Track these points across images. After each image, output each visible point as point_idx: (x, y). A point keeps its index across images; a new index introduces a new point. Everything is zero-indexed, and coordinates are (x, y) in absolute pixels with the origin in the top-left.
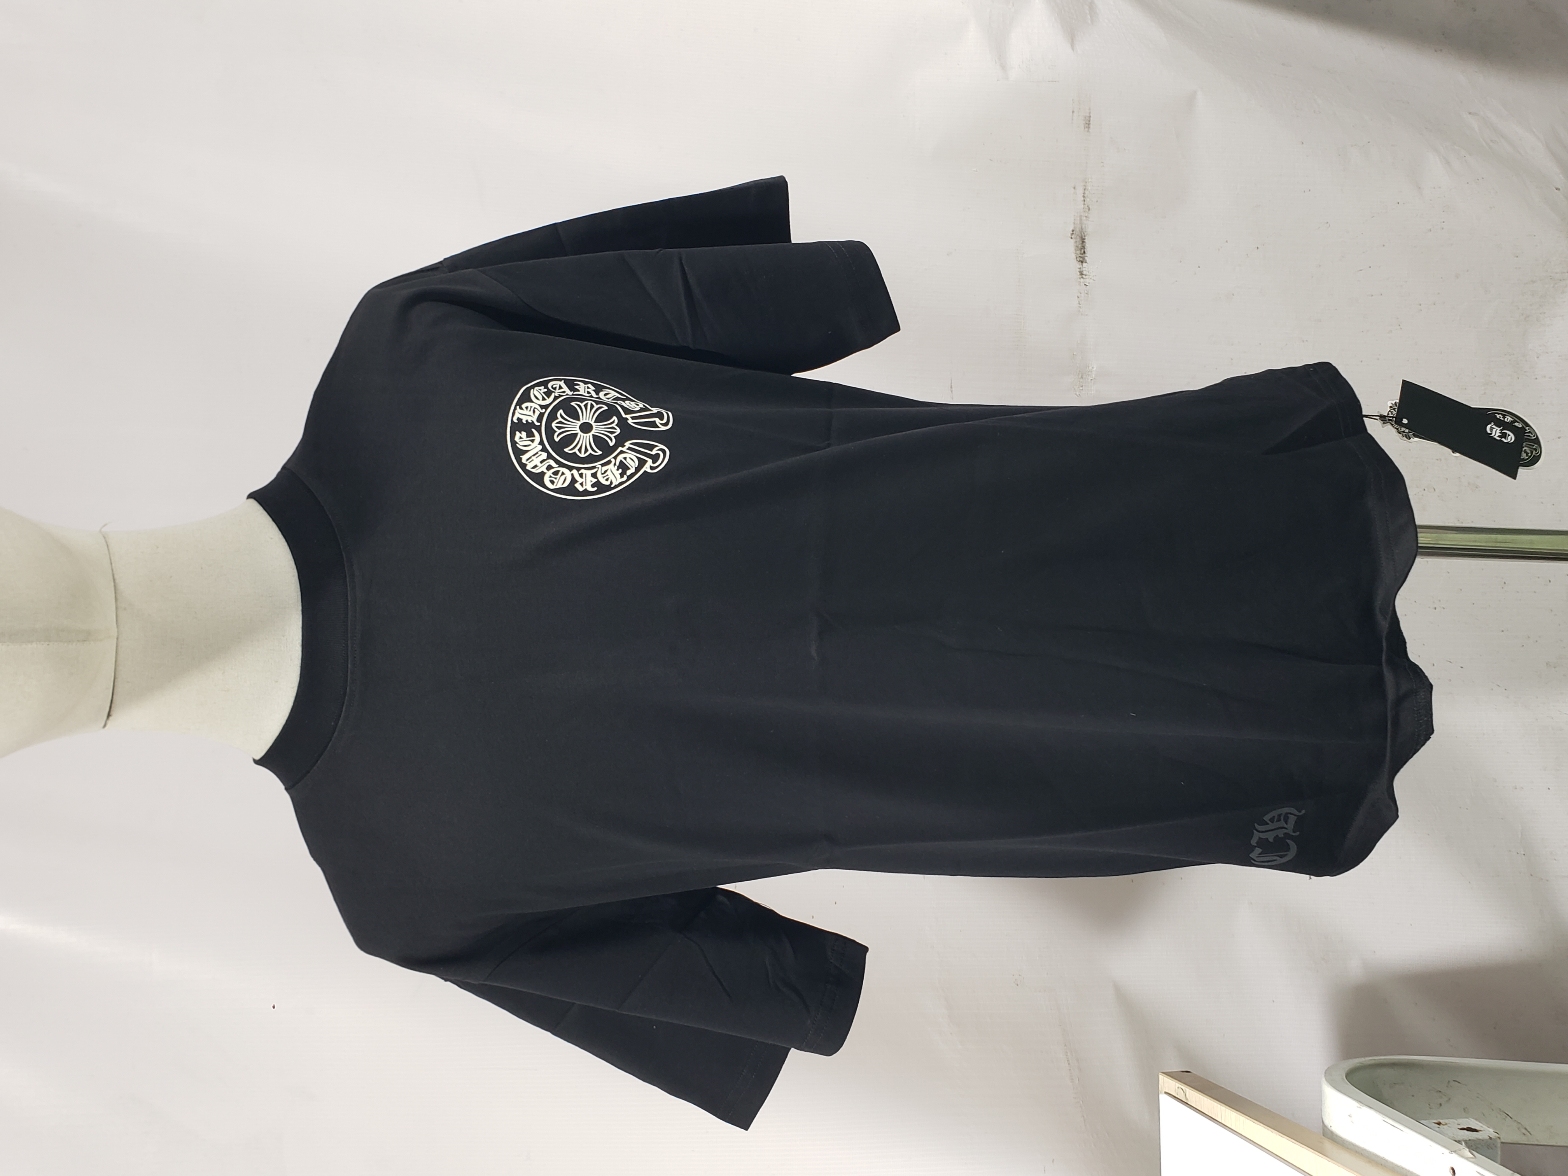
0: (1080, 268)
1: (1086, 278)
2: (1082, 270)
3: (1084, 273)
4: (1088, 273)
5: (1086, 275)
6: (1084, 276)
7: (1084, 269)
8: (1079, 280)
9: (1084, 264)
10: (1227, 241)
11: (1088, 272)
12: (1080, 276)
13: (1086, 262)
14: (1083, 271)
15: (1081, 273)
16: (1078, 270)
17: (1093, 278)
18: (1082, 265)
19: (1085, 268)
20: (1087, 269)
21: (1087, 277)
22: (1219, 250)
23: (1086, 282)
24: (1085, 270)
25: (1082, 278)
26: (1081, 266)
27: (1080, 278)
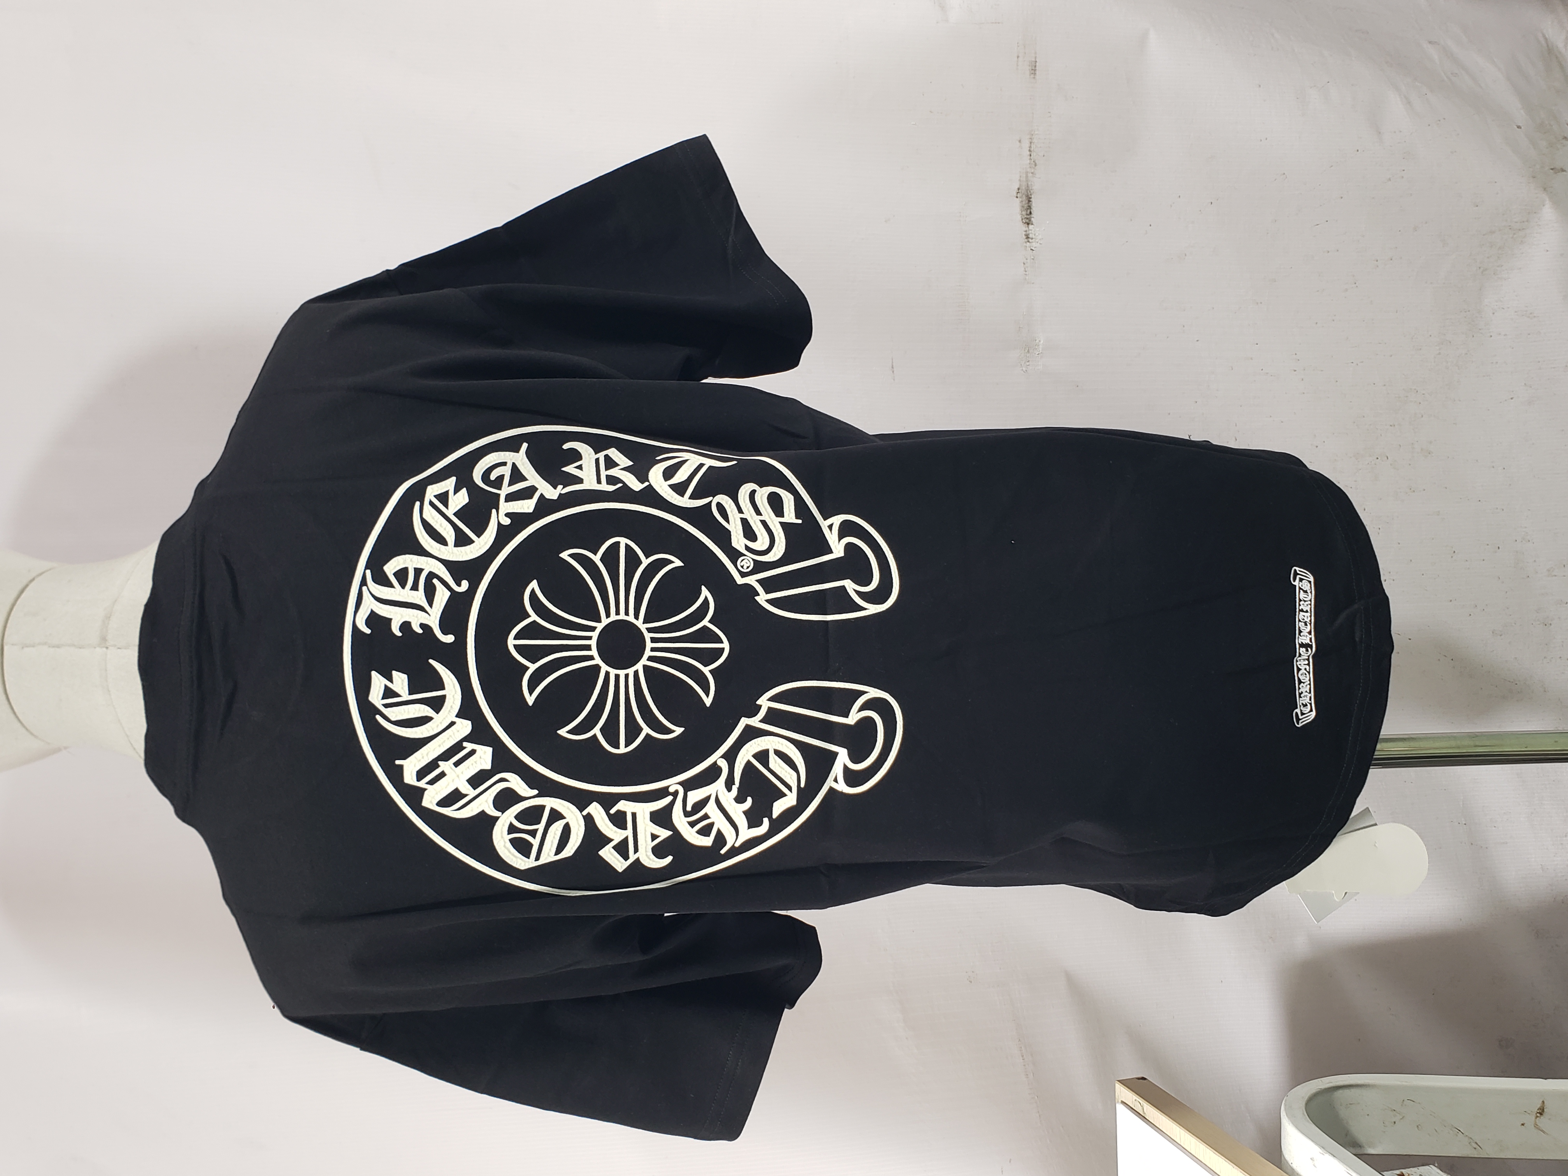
0: (1026, 231)
1: (1032, 242)
2: (1028, 233)
3: (1030, 236)
4: (1034, 237)
5: (1032, 239)
6: (1030, 240)
7: (1030, 232)
8: (1025, 244)
9: (1031, 227)
10: (1179, 196)
11: (1035, 235)
12: (1026, 240)
13: (1032, 224)
14: (1029, 234)
15: (1027, 237)
16: (1024, 233)
17: (1039, 242)
18: (1028, 228)
19: (1031, 230)
20: (1033, 232)
21: (1033, 240)
22: (1171, 206)
23: (1032, 246)
24: (1032, 233)
25: (1029, 241)
26: (1027, 229)
27: (1026, 242)
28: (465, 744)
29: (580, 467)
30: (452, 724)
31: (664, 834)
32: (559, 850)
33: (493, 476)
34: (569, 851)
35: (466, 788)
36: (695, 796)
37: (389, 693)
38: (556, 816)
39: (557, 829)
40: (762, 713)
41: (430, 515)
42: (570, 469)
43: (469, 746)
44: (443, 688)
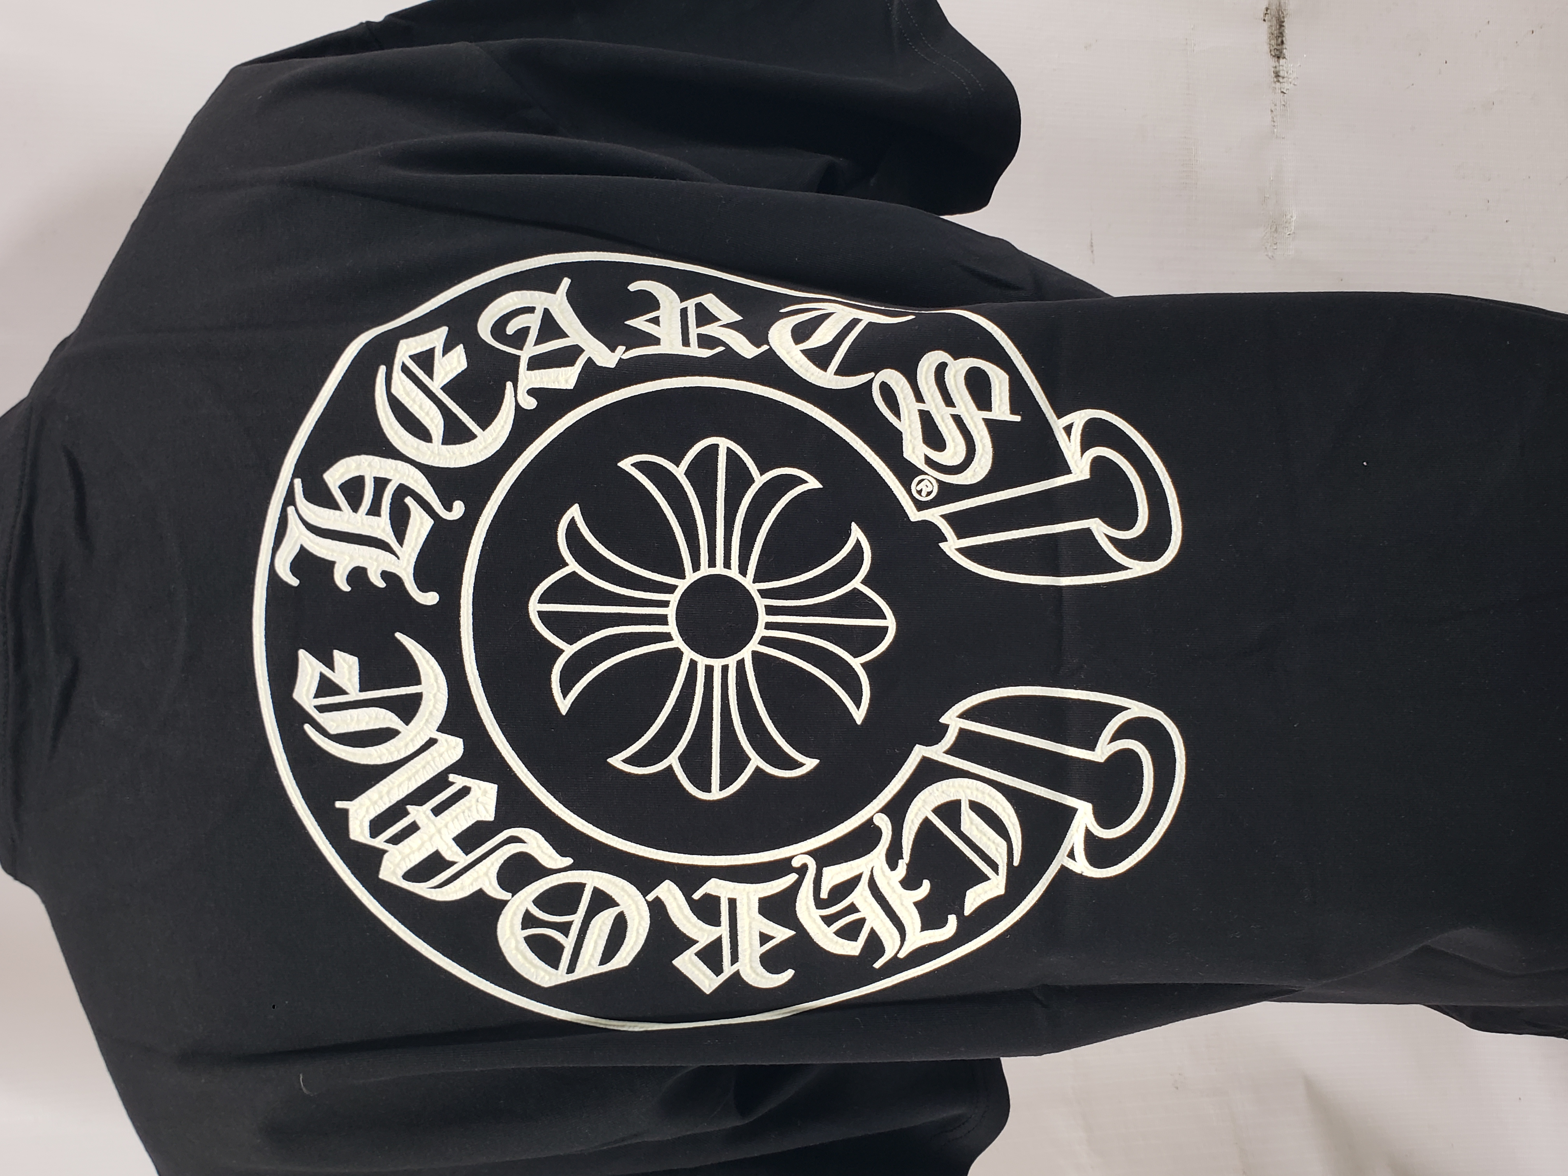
0: (1276, 67)
1: (1283, 82)
2: (1278, 69)
3: (1281, 74)
4: (1286, 75)
5: (1283, 78)
6: (1281, 80)
7: (1281, 68)
8: (1273, 85)
9: (1282, 61)
11: (1287, 73)
12: (1275, 80)
13: (1284, 58)
14: (1279, 72)
15: (1277, 75)
16: (1273, 69)
17: (1293, 82)
18: (1279, 63)
19: (1282, 66)
20: (1285, 69)
21: (1285, 80)
23: (1284, 88)
24: (1283, 70)
25: (1278, 81)
26: (1277, 64)
27: (1275, 82)
28: (452, 777)
29: (656, 321)
30: (432, 742)
31: (781, 934)
32: (607, 957)
33: (511, 328)
34: (624, 958)
35: (452, 852)
36: (834, 875)
37: (326, 687)
38: (601, 901)
39: (604, 921)
40: (950, 738)
41: (403, 388)
42: (639, 323)
43: (459, 781)
44: (418, 682)
